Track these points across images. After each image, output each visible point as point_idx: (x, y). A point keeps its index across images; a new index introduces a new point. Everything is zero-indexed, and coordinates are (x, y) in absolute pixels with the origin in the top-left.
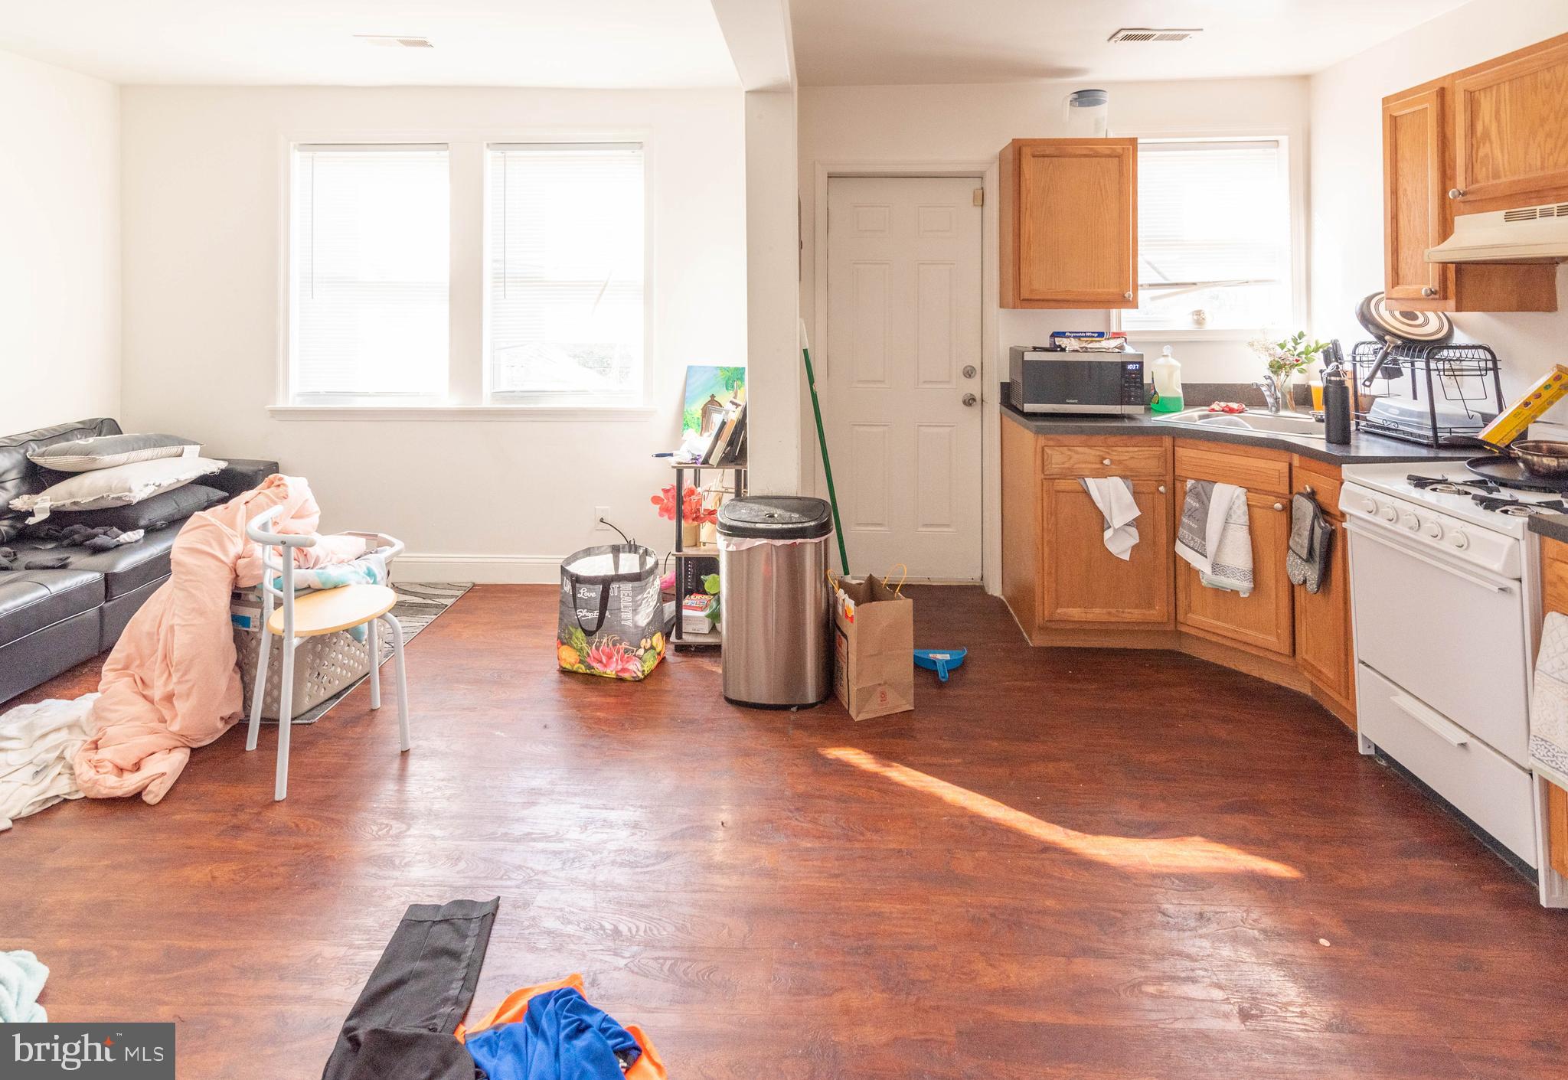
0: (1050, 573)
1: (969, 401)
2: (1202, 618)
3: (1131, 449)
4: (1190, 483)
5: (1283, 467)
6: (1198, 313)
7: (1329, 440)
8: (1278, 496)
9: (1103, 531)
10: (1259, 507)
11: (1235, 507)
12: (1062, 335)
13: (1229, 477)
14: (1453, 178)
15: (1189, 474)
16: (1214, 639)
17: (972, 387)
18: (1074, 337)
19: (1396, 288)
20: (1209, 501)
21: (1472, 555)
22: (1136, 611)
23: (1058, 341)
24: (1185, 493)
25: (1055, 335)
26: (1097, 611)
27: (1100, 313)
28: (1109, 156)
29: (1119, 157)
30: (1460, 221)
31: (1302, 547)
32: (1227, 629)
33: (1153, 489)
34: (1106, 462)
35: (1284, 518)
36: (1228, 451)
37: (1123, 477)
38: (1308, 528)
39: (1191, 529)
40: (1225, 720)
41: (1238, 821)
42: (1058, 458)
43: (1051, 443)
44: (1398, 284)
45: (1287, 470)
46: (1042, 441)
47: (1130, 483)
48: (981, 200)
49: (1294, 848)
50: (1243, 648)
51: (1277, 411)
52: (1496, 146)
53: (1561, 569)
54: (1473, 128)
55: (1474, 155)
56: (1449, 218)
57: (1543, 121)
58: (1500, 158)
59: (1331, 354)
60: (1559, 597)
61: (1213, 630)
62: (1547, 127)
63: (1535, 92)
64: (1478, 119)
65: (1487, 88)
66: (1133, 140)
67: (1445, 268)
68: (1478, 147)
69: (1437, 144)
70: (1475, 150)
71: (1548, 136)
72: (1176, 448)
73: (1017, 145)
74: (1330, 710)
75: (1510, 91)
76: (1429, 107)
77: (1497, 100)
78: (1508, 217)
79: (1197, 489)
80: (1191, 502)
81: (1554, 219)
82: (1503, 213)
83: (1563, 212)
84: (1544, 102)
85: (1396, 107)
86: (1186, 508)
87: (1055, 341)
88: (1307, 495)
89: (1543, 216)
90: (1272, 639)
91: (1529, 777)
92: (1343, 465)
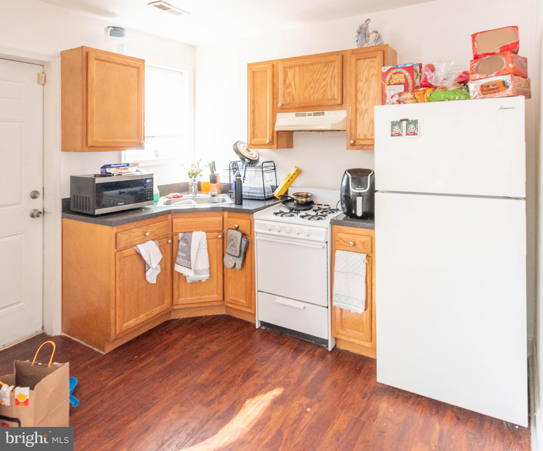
0: (120, 306)
1: (36, 215)
2: (186, 299)
3: (156, 224)
4: (181, 235)
5: (220, 218)
6: (156, 151)
7: (236, 204)
8: (219, 232)
9: (145, 272)
10: (211, 239)
11: (202, 242)
12: (109, 166)
13: (198, 229)
14: (277, 98)
15: (180, 231)
16: (190, 306)
17: (37, 204)
18: (116, 167)
19: (254, 140)
20: (191, 241)
21: (312, 238)
22: (157, 308)
23: (108, 170)
24: (179, 241)
25: (104, 167)
26: (142, 316)
27: (116, 153)
28: (133, 67)
29: (138, 68)
30: (279, 115)
31: (236, 251)
32: (195, 300)
33: (165, 242)
34: (147, 234)
35: (221, 241)
36: (196, 216)
37: (153, 240)
38: (239, 242)
39: (183, 257)
40: (211, 341)
41: (251, 383)
42: (124, 238)
43: (120, 230)
44: (254, 138)
45: (222, 220)
46: (115, 229)
47: (157, 242)
48: (43, 80)
49: (272, 381)
50: (202, 305)
51: (196, 194)
52: (293, 89)
53: (340, 235)
54: (285, 81)
55: (285, 92)
56: (275, 114)
57: (310, 83)
58: (295, 93)
59: (213, 167)
60: (340, 245)
61: (191, 302)
62: (311, 85)
63: (307, 72)
64: (287, 78)
65: (290, 67)
66: (143, 61)
67: (273, 132)
68: (287, 89)
69: (271, 85)
70: (285, 90)
71: (312, 88)
72: (174, 219)
73: (85, 51)
74: (236, 316)
75: (299, 70)
76: (268, 70)
77: (294, 73)
78: (297, 115)
79: (185, 237)
80: (182, 244)
81: (312, 117)
82: (295, 113)
83: (315, 114)
84: (310, 76)
85: (255, 68)
86: (180, 248)
87: (106, 170)
88: (237, 229)
89: (308, 115)
90: (215, 296)
91: (327, 309)
92: (254, 213)
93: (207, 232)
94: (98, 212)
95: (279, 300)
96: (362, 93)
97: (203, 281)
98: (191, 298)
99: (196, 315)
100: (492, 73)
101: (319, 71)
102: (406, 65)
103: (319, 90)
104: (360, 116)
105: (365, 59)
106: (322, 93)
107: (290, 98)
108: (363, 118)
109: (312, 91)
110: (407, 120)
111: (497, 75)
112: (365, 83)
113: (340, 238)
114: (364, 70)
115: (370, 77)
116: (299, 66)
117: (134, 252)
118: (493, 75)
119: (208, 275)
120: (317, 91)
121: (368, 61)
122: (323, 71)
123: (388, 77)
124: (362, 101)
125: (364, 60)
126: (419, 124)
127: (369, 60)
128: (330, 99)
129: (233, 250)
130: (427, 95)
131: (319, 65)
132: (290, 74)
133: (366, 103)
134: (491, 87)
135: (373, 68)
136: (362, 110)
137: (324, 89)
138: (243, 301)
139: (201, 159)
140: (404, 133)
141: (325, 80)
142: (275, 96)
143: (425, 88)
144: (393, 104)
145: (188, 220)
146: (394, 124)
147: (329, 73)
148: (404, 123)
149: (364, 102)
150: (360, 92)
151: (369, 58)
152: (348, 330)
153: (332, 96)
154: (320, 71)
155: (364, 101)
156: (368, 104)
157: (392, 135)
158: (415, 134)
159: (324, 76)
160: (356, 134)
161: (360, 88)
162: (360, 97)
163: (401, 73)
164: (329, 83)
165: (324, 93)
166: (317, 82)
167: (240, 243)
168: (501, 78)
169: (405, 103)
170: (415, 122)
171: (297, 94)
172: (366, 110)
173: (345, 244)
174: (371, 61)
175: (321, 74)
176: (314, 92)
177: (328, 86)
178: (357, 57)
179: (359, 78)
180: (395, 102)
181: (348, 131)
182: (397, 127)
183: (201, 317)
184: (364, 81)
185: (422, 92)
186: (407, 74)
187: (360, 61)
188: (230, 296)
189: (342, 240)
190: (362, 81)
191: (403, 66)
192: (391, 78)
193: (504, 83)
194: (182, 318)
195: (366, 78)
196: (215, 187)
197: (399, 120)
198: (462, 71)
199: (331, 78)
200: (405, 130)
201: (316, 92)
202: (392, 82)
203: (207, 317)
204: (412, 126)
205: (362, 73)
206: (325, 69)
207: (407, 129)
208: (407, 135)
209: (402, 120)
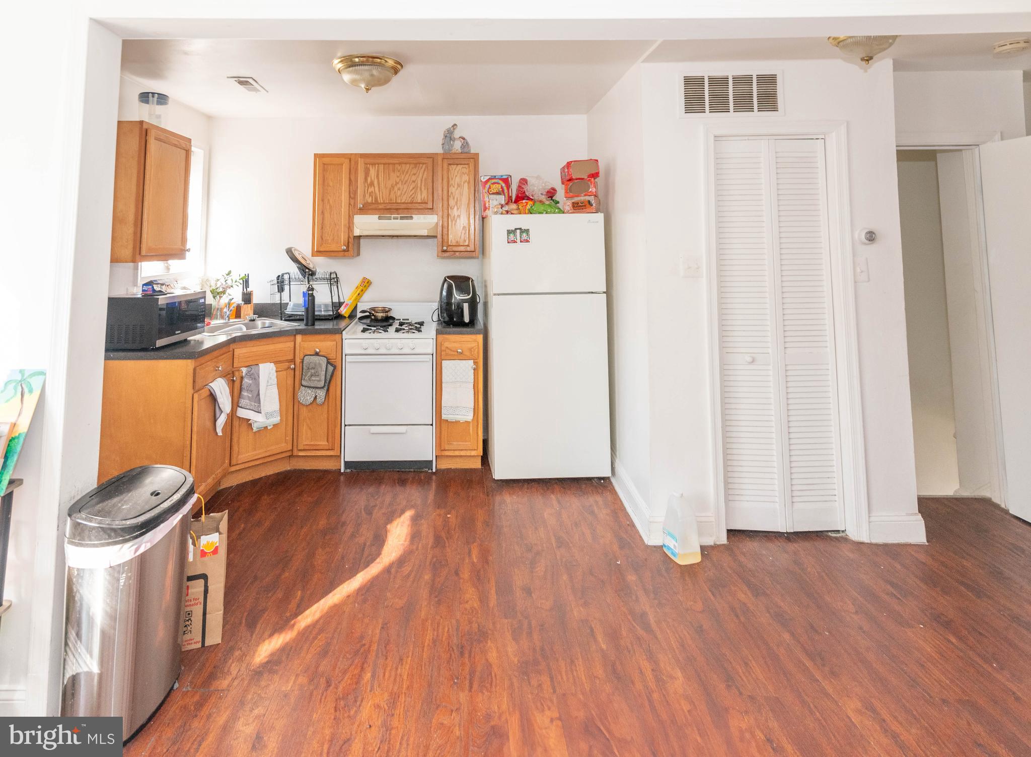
2: (245, 455)
3: (224, 356)
4: (245, 370)
5: (291, 344)
8: (290, 361)
10: (281, 371)
11: (271, 376)
13: (266, 360)
15: (243, 364)
19: (323, 246)
20: (259, 377)
22: (220, 470)
23: (156, 287)
25: (149, 283)
26: (210, 480)
28: (183, 149)
29: (186, 151)
30: (357, 218)
33: (231, 380)
34: (220, 368)
35: (293, 372)
37: (223, 376)
39: (249, 399)
42: (201, 374)
43: (198, 364)
45: (293, 346)
47: (225, 379)
50: (266, 460)
51: (229, 320)
52: (377, 189)
53: (446, 344)
54: (366, 179)
55: (366, 191)
56: (351, 215)
57: (397, 183)
58: (378, 194)
59: (246, 282)
60: (447, 355)
61: (253, 459)
62: (398, 186)
63: (394, 171)
64: (369, 176)
65: (373, 164)
66: (190, 140)
67: (349, 237)
68: (368, 188)
69: (348, 182)
70: (366, 189)
71: (399, 189)
72: (235, 350)
73: (145, 126)
74: (305, 468)
75: (384, 168)
76: (344, 165)
77: (378, 171)
78: (380, 218)
79: (251, 372)
80: (246, 381)
81: (399, 221)
82: (377, 216)
83: (402, 218)
84: (398, 177)
85: (326, 160)
86: (244, 386)
87: (153, 287)
88: (317, 354)
89: (394, 219)
90: (283, 445)
91: (431, 426)
92: (343, 332)
93: (275, 363)
94: (160, 343)
95: (374, 429)
96: (454, 198)
97: (269, 428)
98: (255, 453)
99: (252, 477)
100: (582, 193)
101: (407, 172)
102: (502, 176)
103: (407, 192)
104: (452, 221)
105: (457, 164)
106: (411, 195)
107: (372, 198)
108: (455, 224)
109: (399, 193)
110: (520, 229)
111: (585, 195)
112: (457, 189)
113: (447, 347)
114: (456, 176)
115: (462, 184)
116: (384, 164)
117: (208, 393)
118: (582, 195)
119: (279, 418)
120: (406, 192)
121: (460, 167)
122: (412, 173)
123: (487, 186)
124: (454, 206)
125: (455, 166)
126: (530, 233)
127: (462, 166)
128: (419, 203)
129: (315, 380)
130: (528, 207)
131: (408, 165)
132: (373, 172)
133: (458, 209)
134: (580, 204)
135: (464, 174)
136: (454, 216)
137: (413, 191)
138: (323, 443)
139: (230, 271)
140: (518, 241)
141: (414, 182)
142: (352, 195)
143: (527, 201)
144: (502, 214)
145: (254, 349)
146: (509, 232)
147: (419, 175)
148: (518, 231)
149: (456, 208)
150: (452, 197)
151: (461, 164)
152: (455, 443)
153: (423, 199)
154: (409, 173)
155: (456, 206)
156: (460, 210)
157: (508, 243)
158: (527, 241)
159: (414, 178)
160: (448, 240)
161: (452, 193)
162: (452, 202)
163: (498, 183)
164: (419, 185)
165: (414, 195)
166: (405, 183)
167: (325, 370)
168: (587, 198)
169: (512, 214)
170: (527, 231)
171: (381, 194)
172: (458, 215)
173: (454, 353)
174: (463, 168)
175: (410, 175)
176: (401, 194)
177: (417, 189)
178: (449, 163)
179: (451, 183)
180: (504, 212)
181: (439, 236)
182: (512, 235)
183: (261, 478)
184: (456, 186)
185: (525, 204)
186: (504, 185)
187: (452, 166)
188: (305, 440)
189: (449, 349)
190: (454, 187)
191: (500, 177)
192: (490, 188)
193: (589, 202)
194: (235, 484)
195: (458, 184)
196: (249, 308)
197: (513, 229)
198: (550, 187)
199: (421, 180)
200: (519, 238)
201: (404, 194)
202: (491, 191)
203: (268, 477)
204: (524, 234)
205: (454, 178)
206: (414, 171)
207: (521, 237)
208: (521, 242)
209: (516, 229)
